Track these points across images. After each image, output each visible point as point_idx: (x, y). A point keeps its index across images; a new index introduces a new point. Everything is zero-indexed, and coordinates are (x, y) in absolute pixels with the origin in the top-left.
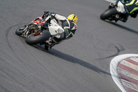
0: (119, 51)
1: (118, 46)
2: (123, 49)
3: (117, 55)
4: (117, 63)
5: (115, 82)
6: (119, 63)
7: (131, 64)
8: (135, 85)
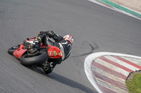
0: (93, 49)
1: (92, 44)
2: (97, 47)
3: (91, 53)
4: (91, 61)
5: (90, 80)
6: (93, 61)
7: (106, 63)
8: (109, 84)
